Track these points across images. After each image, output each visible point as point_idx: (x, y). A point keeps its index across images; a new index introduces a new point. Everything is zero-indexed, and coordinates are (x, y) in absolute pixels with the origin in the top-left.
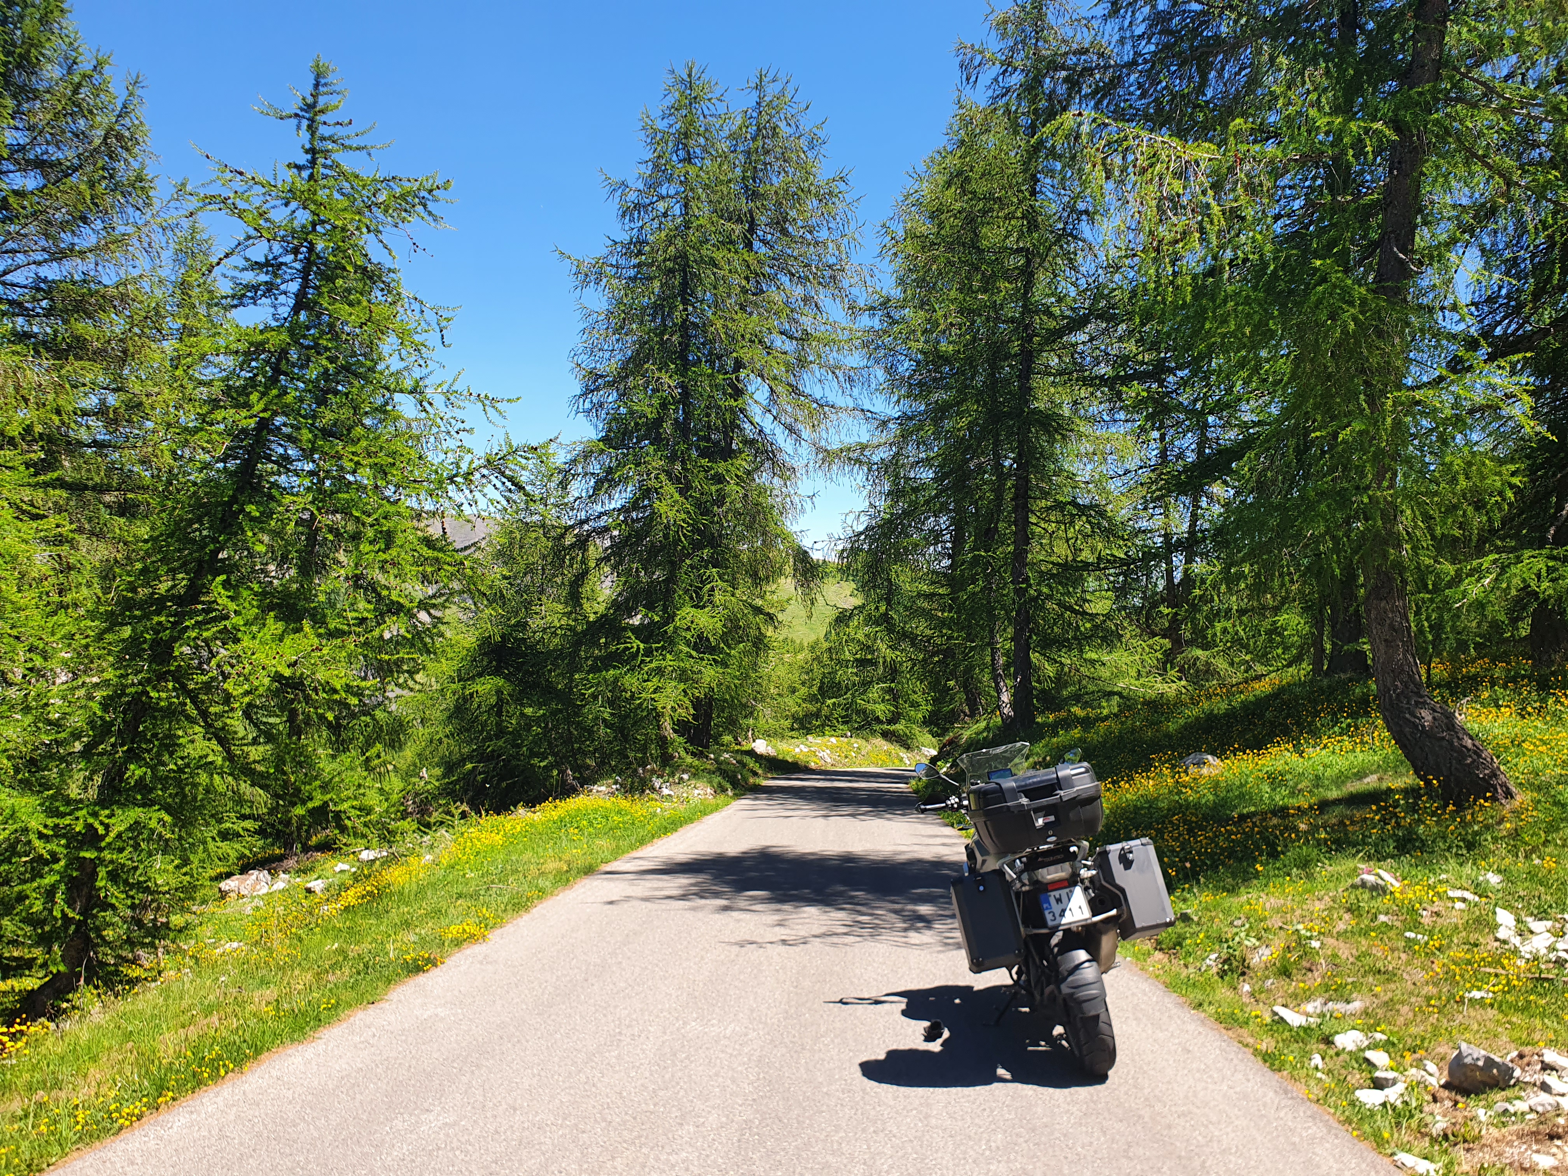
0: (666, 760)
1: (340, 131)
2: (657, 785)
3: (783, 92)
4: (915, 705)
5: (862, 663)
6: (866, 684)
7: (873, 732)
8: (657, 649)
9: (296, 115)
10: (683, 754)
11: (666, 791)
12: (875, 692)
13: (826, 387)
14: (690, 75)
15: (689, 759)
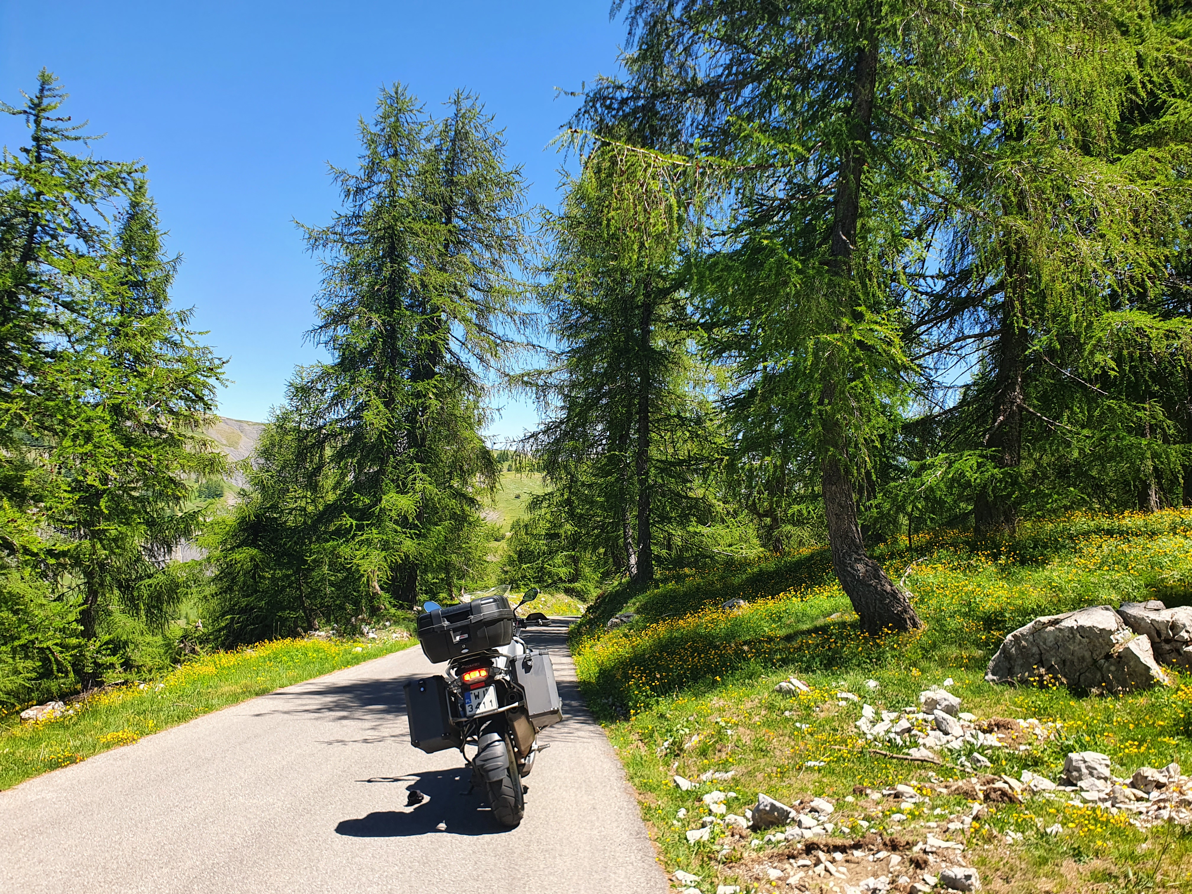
0: (374, 611)
1: (60, 125)
2: (365, 631)
3: (473, 107)
5: (551, 536)
6: (552, 553)
7: (557, 589)
8: (368, 525)
9: (25, 112)
10: (388, 606)
11: (371, 635)
12: (559, 559)
13: (507, 328)
14: (396, 93)
15: (393, 611)
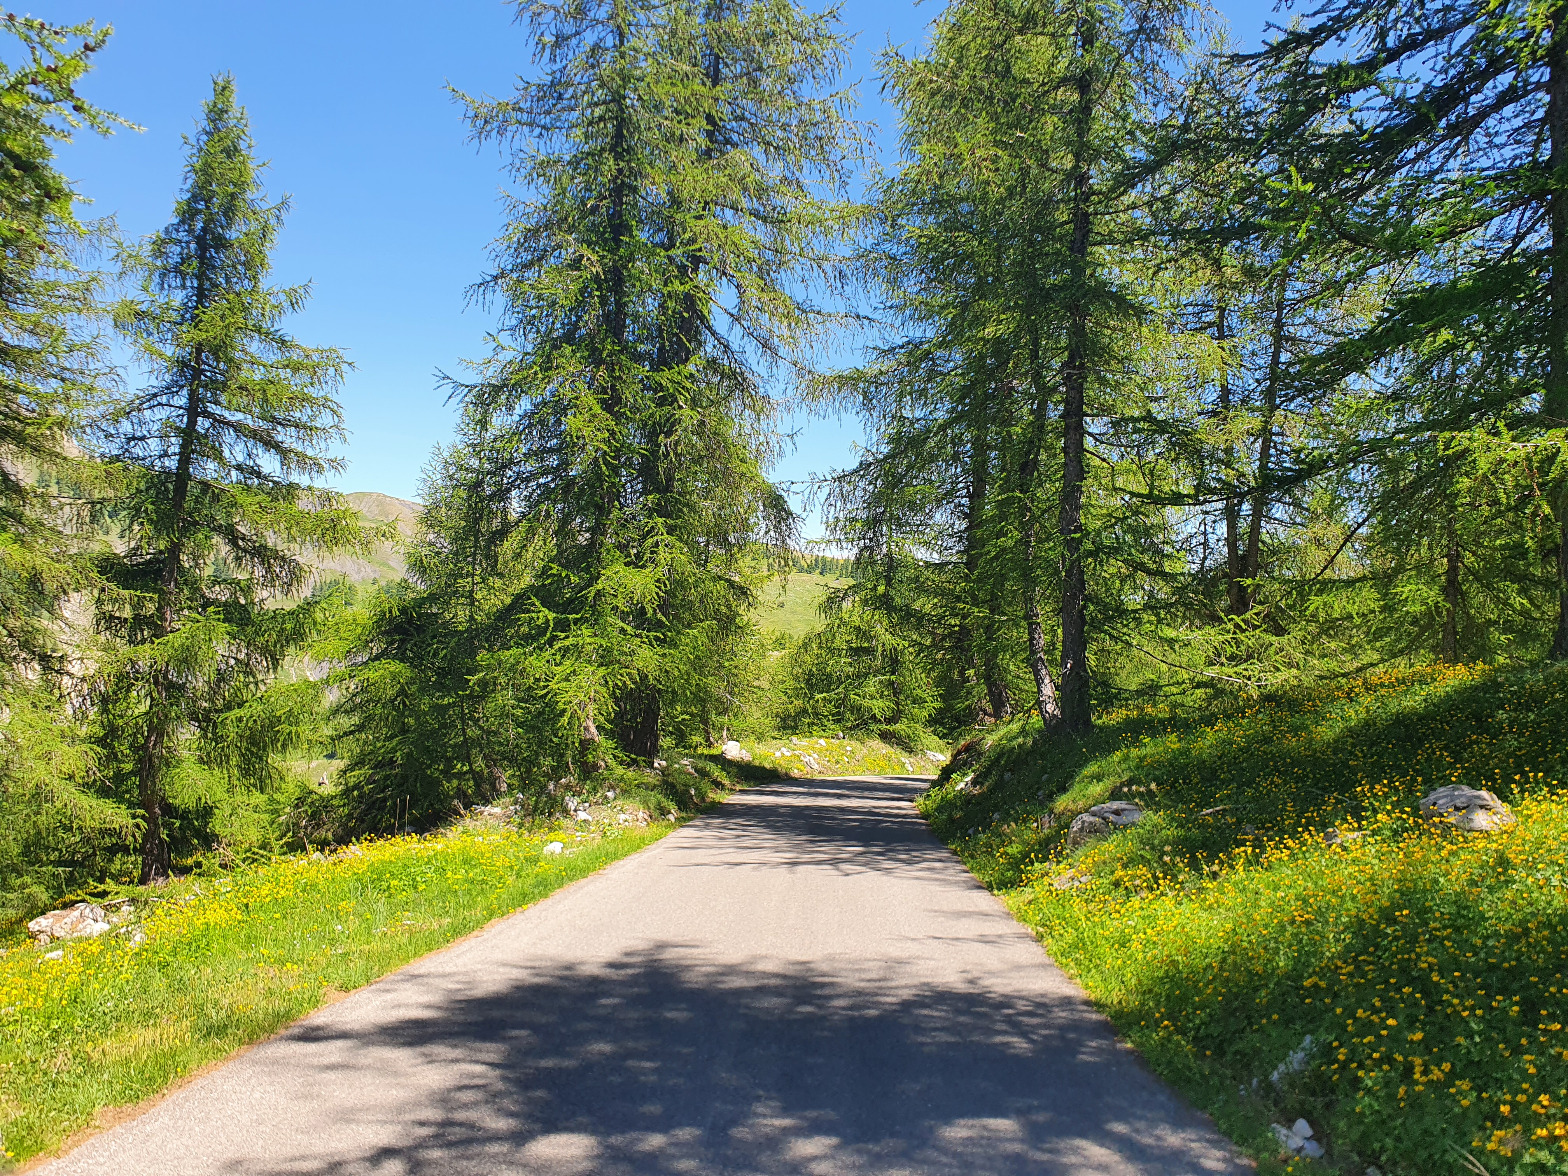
0: (588, 771)
2: (572, 806)
4: (919, 701)
5: (856, 652)
6: (861, 677)
7: (869, 733)
8: (576, 622)
10: (611, 762)
11: (582, 815)
12: (872, 685)
